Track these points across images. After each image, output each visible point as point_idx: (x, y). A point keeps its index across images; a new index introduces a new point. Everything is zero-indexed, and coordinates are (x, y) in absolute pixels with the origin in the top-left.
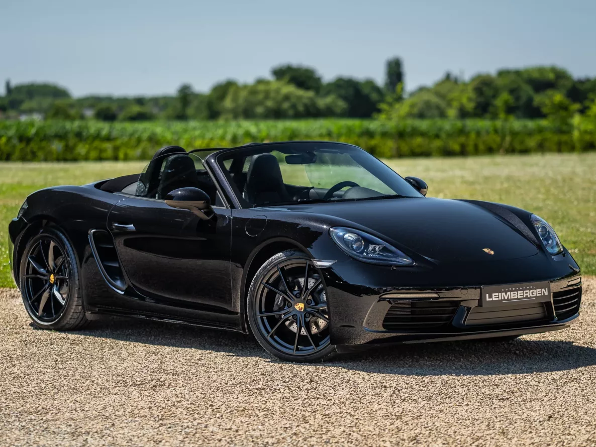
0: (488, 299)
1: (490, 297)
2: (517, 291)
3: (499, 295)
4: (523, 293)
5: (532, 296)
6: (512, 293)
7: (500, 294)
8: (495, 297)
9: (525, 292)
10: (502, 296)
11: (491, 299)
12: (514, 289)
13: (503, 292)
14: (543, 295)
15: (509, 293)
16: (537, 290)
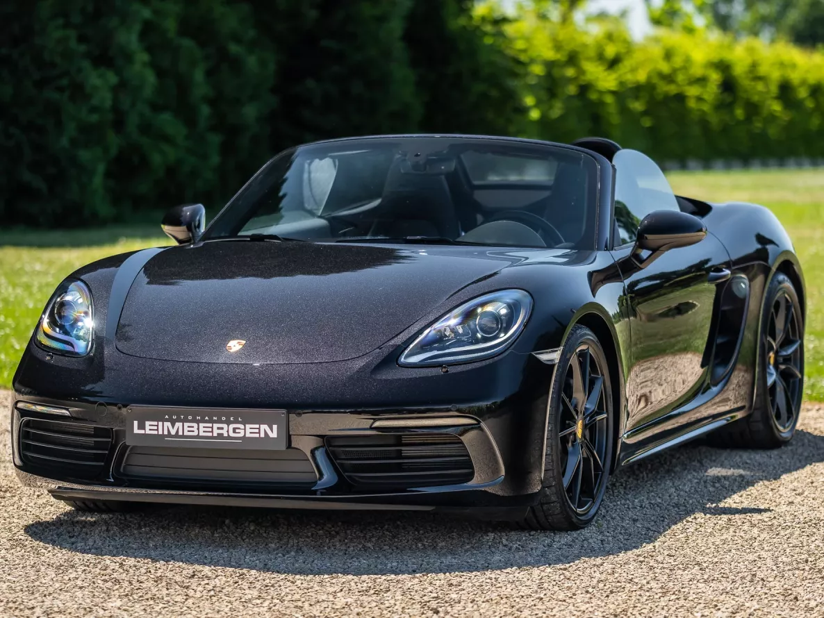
0: (136, 431)
1: (142, 426)
2: (198, 422)
3: (157, 426)
4: (212, 428)
5: (232, 434)
6: (186, 425)
7: (160, 423)
8: (150, 428)
9: (216, 426)
10: (165, 428)
11: (142, 432)
12: (190, 418)
13: (167, 420)
14: (262, 435)
15: (179, 425)
16: (248, 426)
